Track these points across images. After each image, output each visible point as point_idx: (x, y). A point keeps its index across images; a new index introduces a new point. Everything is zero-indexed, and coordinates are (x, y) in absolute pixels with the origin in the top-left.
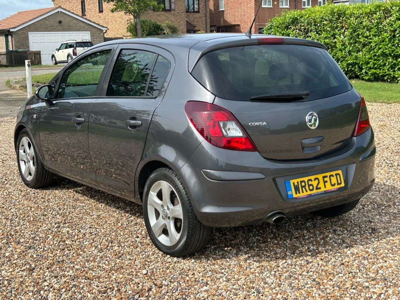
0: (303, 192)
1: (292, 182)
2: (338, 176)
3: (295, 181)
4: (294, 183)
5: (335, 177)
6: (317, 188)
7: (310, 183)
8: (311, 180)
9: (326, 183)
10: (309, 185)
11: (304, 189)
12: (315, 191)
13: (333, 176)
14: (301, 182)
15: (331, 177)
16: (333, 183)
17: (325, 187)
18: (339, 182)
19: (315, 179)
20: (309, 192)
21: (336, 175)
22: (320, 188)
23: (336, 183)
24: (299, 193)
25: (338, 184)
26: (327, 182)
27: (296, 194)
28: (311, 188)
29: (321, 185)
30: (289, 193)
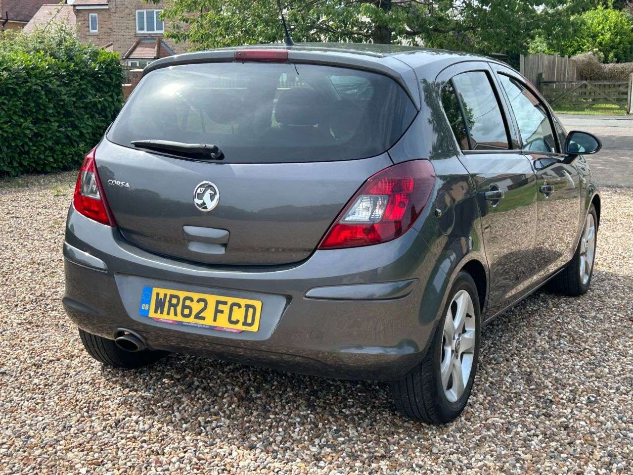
0: (168, 313)
2: (251, 311)
3: (162, 292)
4: (158, 294)
5: (243, 309)
6: (197, 317)
7: (188, 303)
8: (192, 300)
9: (218, 314)
10: (184, 307)
11: (172, 309)
12: (191, 320)
13: (240, 306)
14: (172, 296)
15: (235, 308)
16: (234, 319)
17: (215, 320)
18: (249, 320)
19: (199, 301)
20: (180, 318)
21: (248, 307)
23: (242, 320)
24: (162, 313)
25: (245, 323)
26: (222, 312)
27: (156, 312)
28: (187, 312)
29: (209, 314)
30: (144, 307)
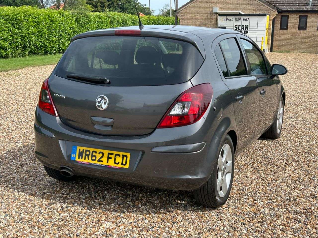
0: (85, 159)
1: (78, 148)
3: (82, 148)
5: (121, 157)
6: (99, 161)
7: (94, 154)
9: (109, 160)
11: (87, 156)
12: (96, 162)
13: (119, 155)
14: (87, 151)
15: (117, 157)
16: (117, 162)
17: (108, 162)
18: (124, 163)
21: (123, 156)
22: (102, 161)
24: (82, 158)
25: (122, 164)
27: (79, 158)
30: (73, 156)
